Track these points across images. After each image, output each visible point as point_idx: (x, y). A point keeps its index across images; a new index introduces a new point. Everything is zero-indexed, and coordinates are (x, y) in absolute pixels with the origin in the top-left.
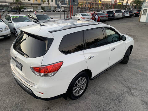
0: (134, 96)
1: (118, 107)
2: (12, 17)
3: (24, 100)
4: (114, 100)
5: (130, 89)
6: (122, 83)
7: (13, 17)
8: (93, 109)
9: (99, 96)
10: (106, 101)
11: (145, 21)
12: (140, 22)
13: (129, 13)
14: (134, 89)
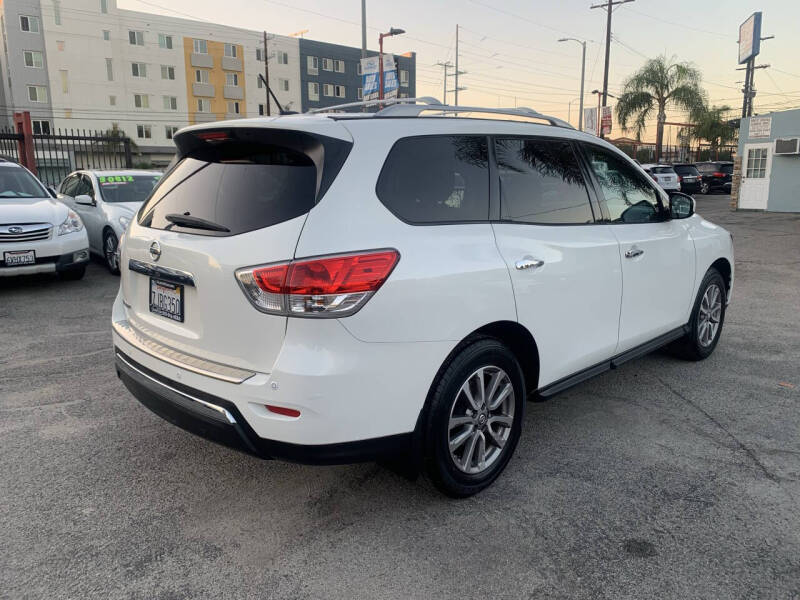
0: (778, 480)
1: (704, 525)
2: (98, 179)
3: (177, 505)
4: (677, 496)
5: (750, 453)
6: (699, 432)
7: (103, 180)
8: (568, 535)
9: (587, 484)
10: (633, 501)
11: (763, 206)
12: (738, 210)
13: (675, 175)
14: (773, 452)
